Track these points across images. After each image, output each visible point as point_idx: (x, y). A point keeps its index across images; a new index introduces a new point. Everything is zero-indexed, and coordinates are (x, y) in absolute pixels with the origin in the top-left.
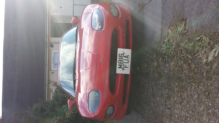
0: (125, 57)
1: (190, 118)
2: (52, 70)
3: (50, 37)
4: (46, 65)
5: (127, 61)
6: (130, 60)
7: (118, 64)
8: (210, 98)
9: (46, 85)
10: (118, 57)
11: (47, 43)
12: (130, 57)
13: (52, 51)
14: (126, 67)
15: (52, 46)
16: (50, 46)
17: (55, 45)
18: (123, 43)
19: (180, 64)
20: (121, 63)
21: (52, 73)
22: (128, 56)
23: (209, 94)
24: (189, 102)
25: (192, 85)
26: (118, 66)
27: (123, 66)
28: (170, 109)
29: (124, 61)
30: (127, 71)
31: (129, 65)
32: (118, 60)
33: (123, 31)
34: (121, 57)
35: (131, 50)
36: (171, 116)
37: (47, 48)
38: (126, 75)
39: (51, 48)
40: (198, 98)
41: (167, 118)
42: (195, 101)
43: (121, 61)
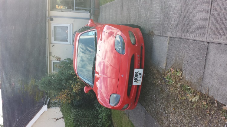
0: (139, 74)
1: (179, 124)
2: (52, 43)
3: (50, 10)
4: (47, 39)
5: (140, 77)
6: (142, 76)
7: (134, 79)
8: (190, 119)
9: (47, 57)
10: (134, 75)
11: (47, 17)
12: (142, 74)
13: (52, 24)
14: (139, 81)
15: (52, 20)
16: (50, 20)
17: (54, 19)
18: (138, 65)
19: (176, 92)
20: (136, 78)
21: (53, 46)
22: (141, 73)
23: (190, 117)
24: (179, 116)
25: (182, 107)
26: (134, 80)
27: (137, 80)
28: (167, 113)
29: (138, 77)
30: (140, 83)
31: (141, 79)
32: (134, 76)
33: (138, 56)
34: (136, 74)
35: (143, 69)
36: (168, 118)
37: (47, 22)
38: (138, 86)
39: (51, 22)
40: (184, 116)
41: (165, 118)
42: (182, 116)
43: (136, 77)
